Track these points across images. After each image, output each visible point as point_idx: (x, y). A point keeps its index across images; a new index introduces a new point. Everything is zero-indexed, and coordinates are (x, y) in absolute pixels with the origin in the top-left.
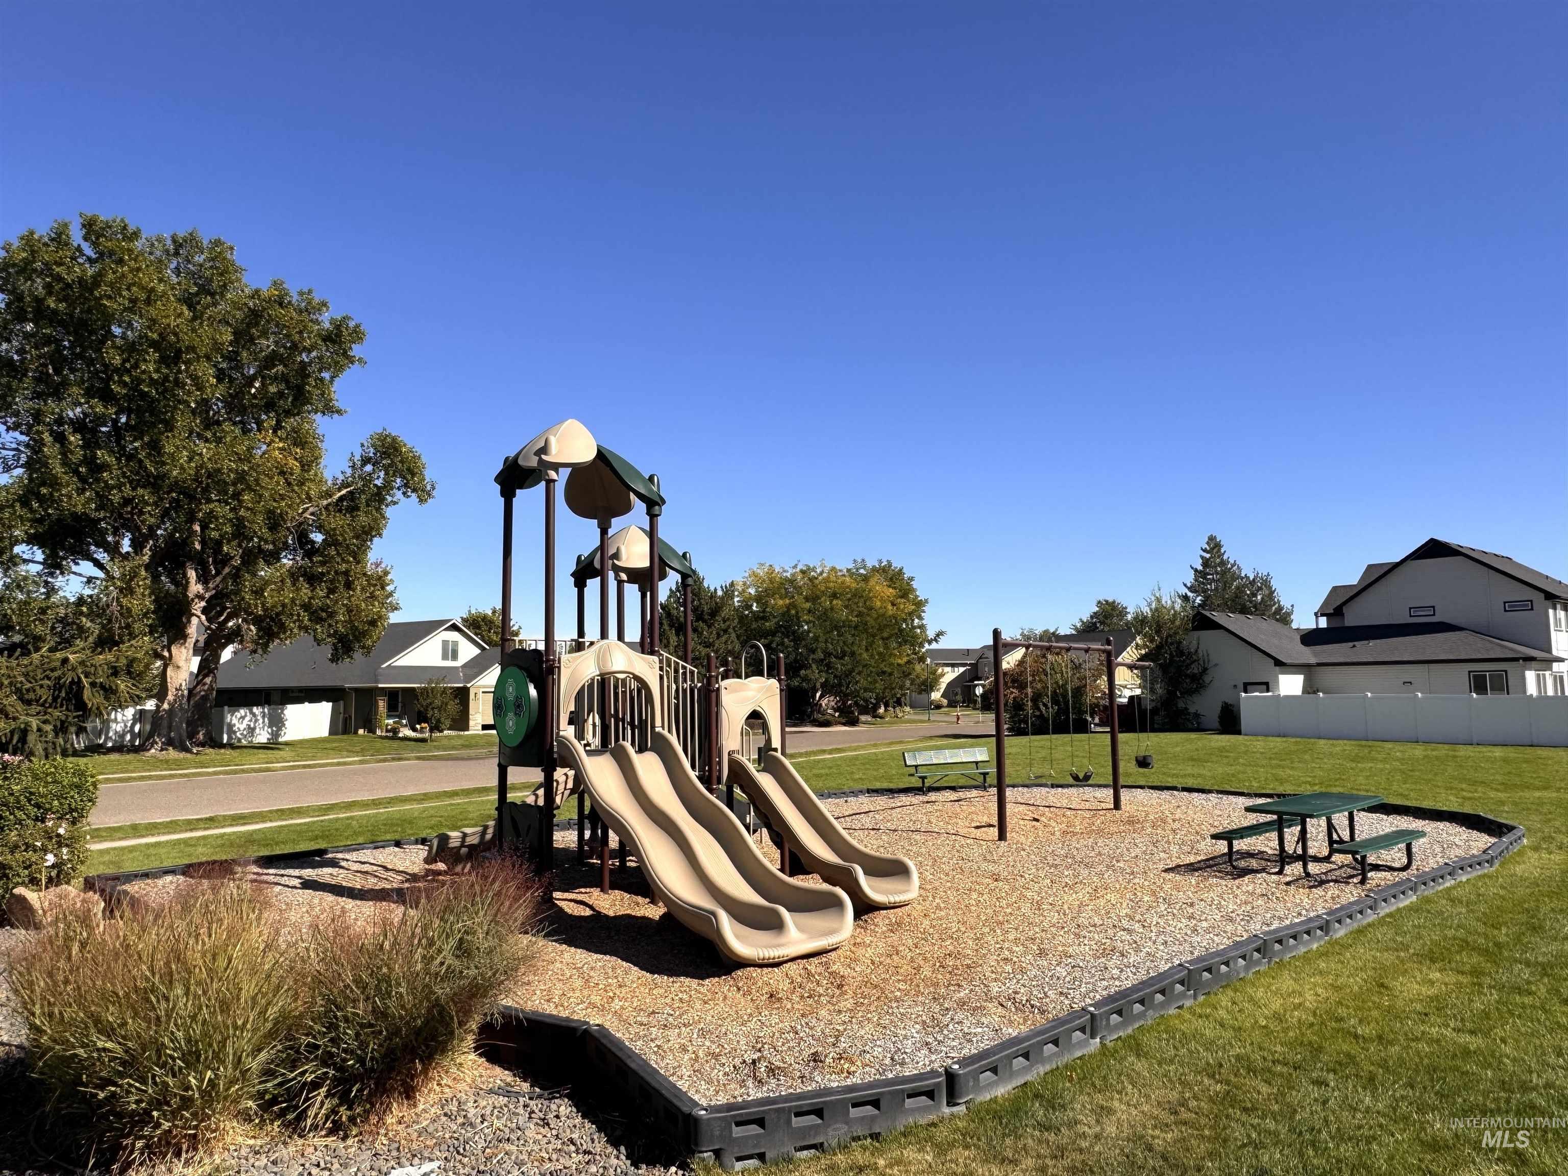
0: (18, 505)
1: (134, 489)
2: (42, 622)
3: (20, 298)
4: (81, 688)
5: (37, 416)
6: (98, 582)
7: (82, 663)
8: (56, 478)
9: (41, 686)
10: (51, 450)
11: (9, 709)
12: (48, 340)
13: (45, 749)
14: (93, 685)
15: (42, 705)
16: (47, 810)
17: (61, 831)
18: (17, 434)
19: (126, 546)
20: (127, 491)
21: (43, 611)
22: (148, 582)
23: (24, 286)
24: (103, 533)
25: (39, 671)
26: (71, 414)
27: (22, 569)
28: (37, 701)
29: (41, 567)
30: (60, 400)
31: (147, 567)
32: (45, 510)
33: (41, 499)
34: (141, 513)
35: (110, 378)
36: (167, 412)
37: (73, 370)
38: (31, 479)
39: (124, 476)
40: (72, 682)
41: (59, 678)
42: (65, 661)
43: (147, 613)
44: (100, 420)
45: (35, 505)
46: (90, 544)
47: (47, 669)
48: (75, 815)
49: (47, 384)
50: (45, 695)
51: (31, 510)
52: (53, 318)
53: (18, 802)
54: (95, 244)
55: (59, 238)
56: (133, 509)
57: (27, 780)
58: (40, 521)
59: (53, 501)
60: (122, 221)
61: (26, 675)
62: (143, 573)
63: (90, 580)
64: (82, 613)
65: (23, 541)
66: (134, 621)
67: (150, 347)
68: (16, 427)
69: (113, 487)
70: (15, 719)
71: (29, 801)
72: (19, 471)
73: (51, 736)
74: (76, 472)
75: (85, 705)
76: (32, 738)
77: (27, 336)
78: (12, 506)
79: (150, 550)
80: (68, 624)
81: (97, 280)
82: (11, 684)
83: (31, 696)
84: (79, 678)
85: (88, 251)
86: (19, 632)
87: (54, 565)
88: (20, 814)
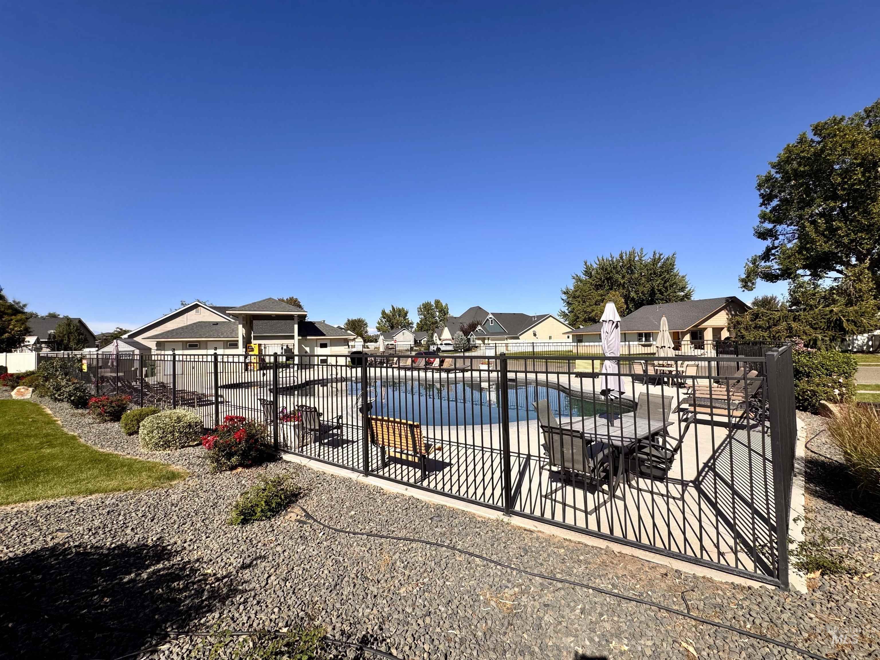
0: (797, 254)
1: (855, 235)
2: (813, 299)
3: (787, 172)
4: (841, 322)
5: (801, 217)
6: (840, 280)
7: (841, 311)
8: (813, 239)
9: (821, 322)
10: (809, 229)
11: (807, 331)
12: (802, 185)
13: (826, 348)
14: (848, 320)
15: (822, 329)
16: (832, 372)
17: (841, 380)
18: (792, 227)
19: (854, 261)
20: (853, 236)
21: (814, 295)
22: (870, 275)
23: (788, 168)
24: (841, 257)
25: (819, 316)
26: (817, 211)
27: (801, 279)
28: (820, 328)
29: (810, 277)
30: (811, 207)
31: (868, 269)
32: (810, 254)
33: (807, 250)
34: (861, 244)
35: (836, 189)
36: (871, 193)
37: (816, 193)
38: (801, 243)
39: (849, 229)
40: (837, 320)
41: (830, 318)
42: (832, 311)
43: (872, 289)
44: (833, 209)
45: (805, 253)
46: (833, 264)
47: (823, 315)
48: (848, 375)
49: (804, 202)
50: (823, 325)
51: (803, 255)
52: (803, 175)
53: (817, 367)
54: (820, 135)
55: (802, 141)
56: (856, 244)
57: (820, 359)
58: (807, 259)
59: (813, 249)
60: (834, 117)
61: (813, 318)
62: (866, 271)
63: (835, 279)
64: (834, 293)
65: (801, 268)
66: (864, 294)
67: (857, 167)
68: (791, 224)
69: (843, 236)
70: (810, 335)
71: (823, 367)
72: (795, 241)
73: (828, 342)
74: (823, 235)
75: (845, 329)
76: (819, 343)
77: (792, 187)
78: (795, 255)
79: (869, 260)
80: (827, 299)
81: (822, 151)
82: (806, 322)
83: (816, 326)
84: (840, 318)
85: (817, 139)
86: (803, 304)
87: (815, 275)
88: (818, 372)
